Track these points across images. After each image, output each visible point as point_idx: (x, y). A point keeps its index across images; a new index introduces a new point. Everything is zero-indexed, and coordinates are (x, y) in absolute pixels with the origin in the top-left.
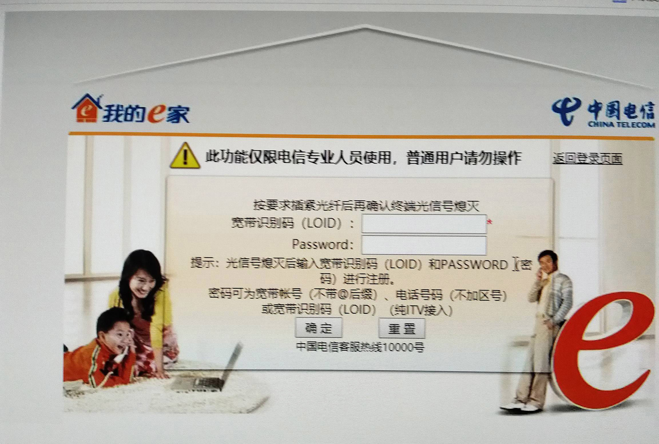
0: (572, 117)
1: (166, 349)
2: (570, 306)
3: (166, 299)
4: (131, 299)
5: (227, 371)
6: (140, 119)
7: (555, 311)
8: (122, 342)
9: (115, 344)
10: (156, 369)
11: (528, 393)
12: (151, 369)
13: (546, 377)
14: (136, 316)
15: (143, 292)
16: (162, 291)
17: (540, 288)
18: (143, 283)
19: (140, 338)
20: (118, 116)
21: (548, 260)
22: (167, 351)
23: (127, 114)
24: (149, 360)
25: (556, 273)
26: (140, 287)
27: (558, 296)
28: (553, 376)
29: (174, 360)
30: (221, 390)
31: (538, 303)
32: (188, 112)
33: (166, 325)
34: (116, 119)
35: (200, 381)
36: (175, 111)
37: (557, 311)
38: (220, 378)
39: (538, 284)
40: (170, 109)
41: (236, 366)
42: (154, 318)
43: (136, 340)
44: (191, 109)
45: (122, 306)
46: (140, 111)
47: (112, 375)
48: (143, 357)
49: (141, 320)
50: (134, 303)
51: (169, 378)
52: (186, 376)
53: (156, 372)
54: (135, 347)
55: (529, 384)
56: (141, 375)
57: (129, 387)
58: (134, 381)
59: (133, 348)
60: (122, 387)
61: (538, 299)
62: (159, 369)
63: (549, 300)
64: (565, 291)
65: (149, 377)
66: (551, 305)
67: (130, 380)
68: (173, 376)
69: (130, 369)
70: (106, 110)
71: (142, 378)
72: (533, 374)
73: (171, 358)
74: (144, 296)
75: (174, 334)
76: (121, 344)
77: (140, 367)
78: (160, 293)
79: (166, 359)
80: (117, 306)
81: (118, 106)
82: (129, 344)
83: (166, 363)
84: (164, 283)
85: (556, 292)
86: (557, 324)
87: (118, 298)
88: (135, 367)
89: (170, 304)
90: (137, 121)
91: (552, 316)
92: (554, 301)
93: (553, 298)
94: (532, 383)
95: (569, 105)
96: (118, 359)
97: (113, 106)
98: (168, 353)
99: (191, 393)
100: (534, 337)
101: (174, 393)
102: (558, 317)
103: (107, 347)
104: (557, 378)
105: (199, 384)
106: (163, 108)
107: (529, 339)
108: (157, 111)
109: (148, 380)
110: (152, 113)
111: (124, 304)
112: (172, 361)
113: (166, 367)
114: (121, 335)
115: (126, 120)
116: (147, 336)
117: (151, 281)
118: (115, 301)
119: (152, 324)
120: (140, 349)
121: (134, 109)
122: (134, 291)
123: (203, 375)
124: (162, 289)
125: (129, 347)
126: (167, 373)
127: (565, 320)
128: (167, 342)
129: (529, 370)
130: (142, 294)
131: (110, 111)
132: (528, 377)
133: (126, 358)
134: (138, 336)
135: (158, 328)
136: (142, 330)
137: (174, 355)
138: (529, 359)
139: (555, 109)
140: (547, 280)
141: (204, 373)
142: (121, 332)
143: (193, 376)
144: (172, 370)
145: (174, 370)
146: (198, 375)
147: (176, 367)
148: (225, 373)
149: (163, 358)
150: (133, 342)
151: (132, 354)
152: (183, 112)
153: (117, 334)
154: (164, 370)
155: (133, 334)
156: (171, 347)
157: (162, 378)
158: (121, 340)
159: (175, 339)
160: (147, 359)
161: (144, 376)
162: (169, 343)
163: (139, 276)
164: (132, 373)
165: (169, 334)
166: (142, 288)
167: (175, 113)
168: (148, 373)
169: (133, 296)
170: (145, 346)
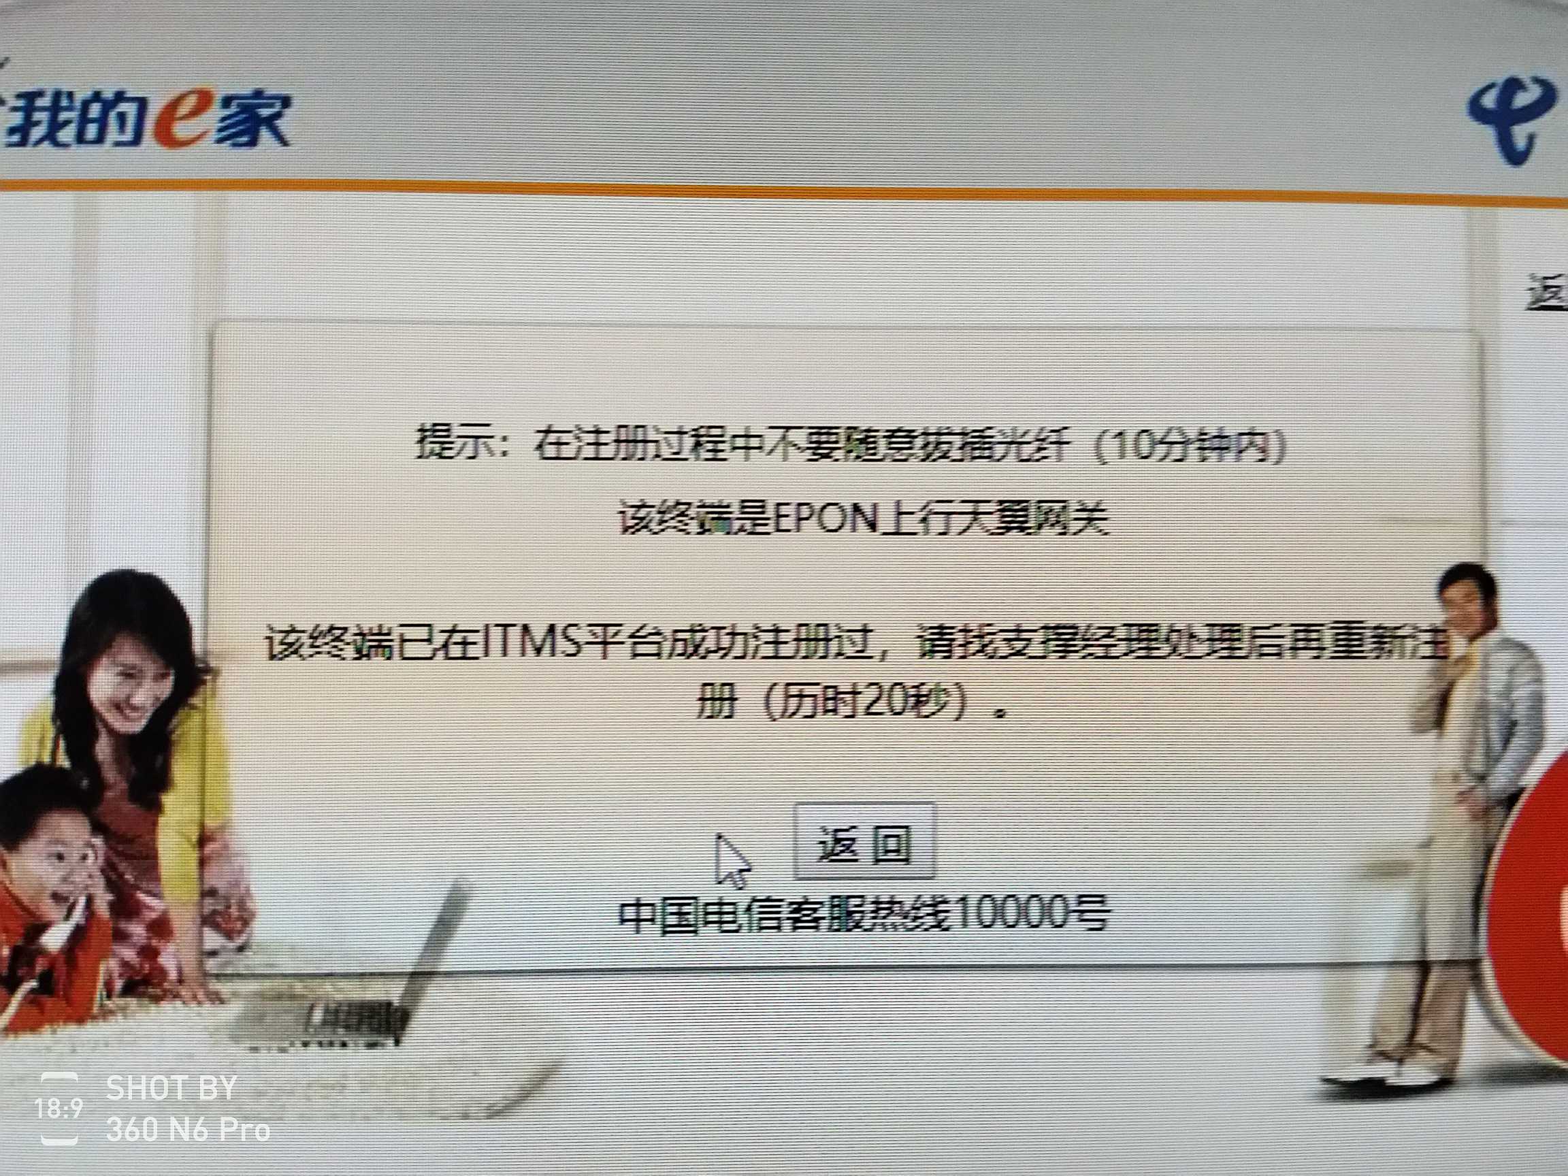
0: (1531, 139)
1: (210, 904)
2: (1536, 745)
3: (210, 737)
4: (95, 735)
5: (419, 977)
6: (128, 136)
7: (1492, 759)
8: (65, 880)
9: (41, 888)
10: (180, 971)
11: (1407, 1026)
12: (163, 972)
13: (1464, 973)
14: (110, 794)
15: (132, 714)
16: (193, 707)
17: (1444, 685)
18: (133, 682)
19: (122, 866)
20: (55, 126)
21: (1467, 595)
22: (214, 912)
23: (84, 120)
24: (154, 942)
25: (1493, 637)
26: (122, 696)
27: (1500, 711)
28: (1487, 969)
29: (239, 941)
30: (397, 1043)
31: (1440, 735)
32: (287, 111)
33: (210, 823)
34: (51, 137)
35: (327, 1011)
36: (244, 109)
37: (1497, 760)
38: (396, 1002)
40: (227, 102)
41: (447, 963)
42: (168, 800)
43: (114, 877)
44: (295, 102)
45: (64, 762)
46: (130, 109)
47: (32, 991)
48: (137, 930)
49: (128, 807)
50: (103, 749)
51: (222, 1002)
52: (279, 997)
53: (180, 981)
54: (110, 897)
55: (1411, 999)
56: (129, 990)
57: (92, 1031)
58: (106, 1014)
59: (103, 900)
60: (69, 1032)
61: (1439, 721)
62: (190, 969)
63: (1475, 725)
64: (1522, 693)
65: (157, 999)
66: (1480, 740)
67: (95, 1010)
68: (235, 994)
69: (95, 973)
70: (15, 109)
71: (132, 1002)
72: (1424, 967)
73: (229, 935)
74: (136, 725)
75: (237, 855)
76: (64, 889)
77: (125, 964)
78: (188, 716)
79: (213, 939)
80: (46, 759)
81: (57, 95)
82: (87, 887)
83: (213, 953)
84: (204, 682)
85: (1492, 699)
86: (1500, 802)
87: (50, 733)
88: (109, 966)
89: (223, 753)
90: (118, 144)
91: (1482, 778)
92: (1487, 731)
93: (1485, 717)
94: (1420, 995)
95: (1521, 100)
96: (55, 939)
97: (40, 94)
98: (219, 919)
99: (297, 1054)
100: (1427, 844)
101: (239, 1051)
102: (1500, 780)
103: (18, 901)
104: (1499, 976)
105: (325, 1023)
106: (205, 100)
107: (1410, 855)
108: (183, 110)
109: (153, 1008)
110: (170, 113)
111: (70, 752)
112: (232, 945)
113: (211, 965)
114: (60, 857)
115: (80, 139)
116: (147, 861)
117: (160, 677)
118: (41, 742)
119: (162, 820)
120: (125, 907)
121: (108, 106)
122: (102, 710)
123: (340, 990)
124: (196, 701)
125: (90, 900)
126: (215, 986)
127: (1522, 790)
128: (212, 881)
129: (1411, 955)
130: (127, 718)
131: (29, 110)
132: (1408, 978)
133: (78, 936)
134: (115, 860)
135: (182, 834)
136: (131, 841)
137: (239, 925)
138: (1414, 917)
139: (1477, 111)
140: (1464, 660)
141: (343, 984)
142: (60, 849)
143: (303, 997)
144: (232, 975)
145: (239, 976)
146: (320, 992)
147: (247, 966)
148: (410, 982)
149: (201, 934)
150: (100, 882)
151: (99, 920)
152: (271, 110)
153: (50, 855)
154: (206, 975)
155: (101, 853)
156: (227, 898)
157: (200, 1003)
158: (60, 874)
159: (241, 870)
160: (149, 938)
161: (140, 995)
162: (221, 884)
163: (121, 658)
164: (100, 985)
165: (220, 855)
166: (129, 697)
167: (244, 116)
168: (154, 986)
169: (100, 726)
170: (141, 896)
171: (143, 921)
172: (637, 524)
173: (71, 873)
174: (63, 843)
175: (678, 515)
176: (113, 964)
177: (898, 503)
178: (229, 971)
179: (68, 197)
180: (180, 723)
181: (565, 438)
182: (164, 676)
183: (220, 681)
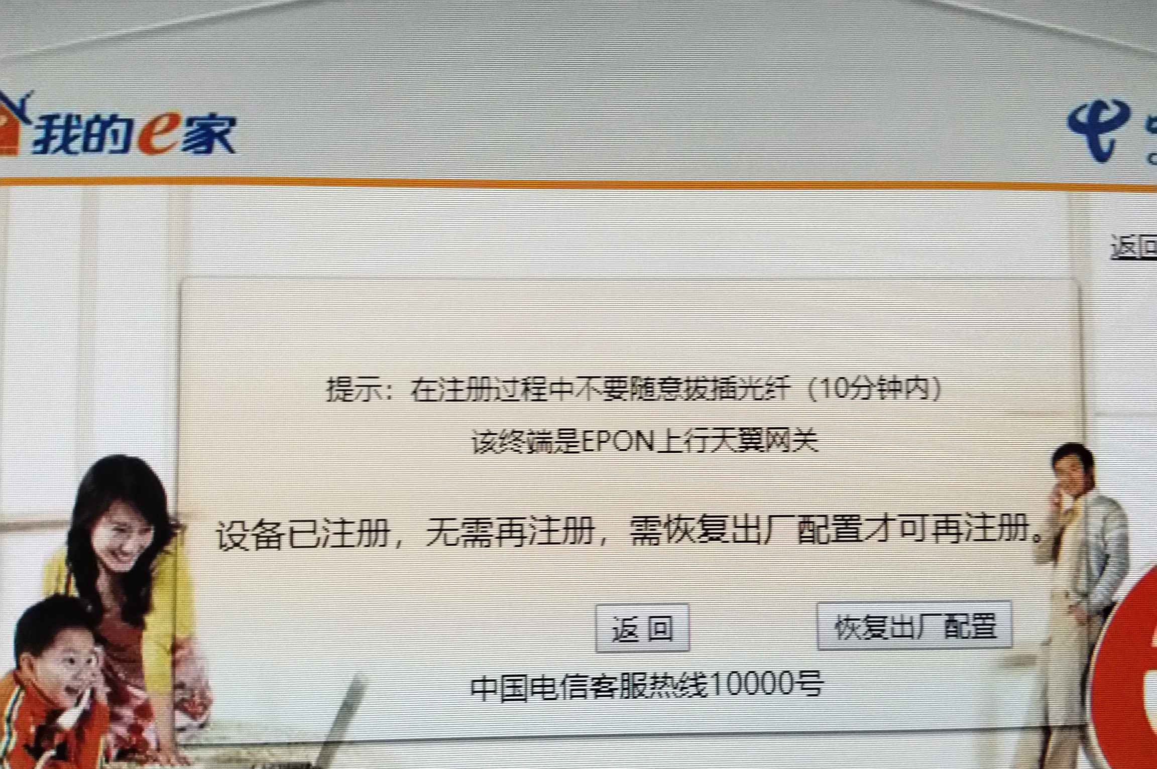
0: (1112, 143)
1: (179, 694)
2: (1123, 571)
3: (179, 574)
4: (96, 574)
5: (329, 745)
6: (120, 146)
7: (1092, 582)
8: (75, 677)
9: (59, 683)
10: (158, 743)
12: (146, 743)
13: (1075, 735)
14: (107, 616)
15: (125, 558)
16: (168, 553)
17: (1057, 530)
18: (124, 535)
19: (117, 667)
20: (68, 139)
21: (1073, 466)
22: (183, 700)
23: (88, 135)
24: (140, 722)
25: (1091, 495)
26: (116, 545)
27: (1098, 548)
28: (1092, 732)
29: (201, 720)
31: (1055, 565)
32: (234, 129)
33: (180, 636)
34: (65, 147)
36: (203, 127)
37: (1097, 582)
38: (314, 763)
39: (1052, 521)
40: (190, 122)
41: (351, 734)
42: (149, 619)
43: (110, 675)
44: (239, 122)
45: (74, 593)
46: (121, 127)
47: (52, 758)
48: (127, 713)
49: (121, 625)
50: (103, 583)
52: (230, 760)
53: (158, 750)
54: (108, 690)
55: (1038, 754)
56: (121, 757)
59: (103, 692)
61: (1055, 555)
62: (165, 741)
63: (1080, 558)
64: (1113, 534)
65: (141, 763)
66: (1084, 568)
68: (198, 759)
69: (97, 744)
70: (38, 127)
72: (1047, 730)
73: (193, 716)
74: (126, 566)
75: (201, 658)
76: (75, 684)
77: (119, 738)
78: (164, 560)
79: (182, 719)
80: (62, 591)
81: (69, 117)
82: (91, 683)
84: (175, 535)
85: (1092, 539)
86: (1098, 613)
87: (65, 572)
88: (107, 740)
89: (189, 586)
90: (112, 152)
91: (1085, 595)
92: (1088, 561)
93: (1087, 553)
94: (1044, 751)
95: (1105, 116)
96: (68, 720)
97: (57, 116)
98: (186, 705)
100: (1047, 643)
102: (1098, 597)
103: (41, 692)
104: (1099, 736)
106: (174, 120)
107: (1036, 650)
108: (159, 127)
110: (149, 131)
111: (78, 586)
112: (195, 723)
113: (181, 738)
114: (72, 661)
115: (86, 148)
116: (135, 664)
117: (144, 531)
118: (58, 579)
119: (145, 634)
120: (118, 696)
121: (105, 125)
122: (102, 555)
123: (273, 755)
124: (169, 548)
125: (93, 692)
127: (1114, 604)
128: (181, 678)
129: (1038, 722)
130: (120, 561)
131: (49, 128)
132: (1036, 739)
133: (85, 718)
134: (111, 663)
135: (160, 645)
136: (123, 650)
137: (200, 709)
138: (1038, 696)
139: (1074, 124)
140: (1072, 511)
141: (275, 750)
142: (72, 655)
143: (247, 760)
144: (196, 745)
145: (201, 746)
146: (259, 756)
147: (207, 739)
148: (323, 749)
149: (173, 715)
150: (101, 678)
151: (100, 706)
152: (222, 127)
153: (65, 660)
154: (177, 745)
155: (101, 658)
156: (192, 690)
157: (172, 765)
158: (73, 673)
159: (202, 669)
160: (136, 719)
161: (130, 760)
162: (187, 680)
163: (115, 518)
164: (101, 753)
165: (187, 659)
166: (121, 546)
167: (203, 132)
168: (139, 753)
169: (100, 566)
170: (130, 689)
171: (131, 707)
172: (485, 447)
173: (79, 673)
174: (74, 651)
175: (514, 440)
176: (110, 737)
177: (669, 430)
178: (194, 742)
179: (77, 189)
180: (159, 564)
181: (432, 386)
182: (147, 530)
183: (187, 534)
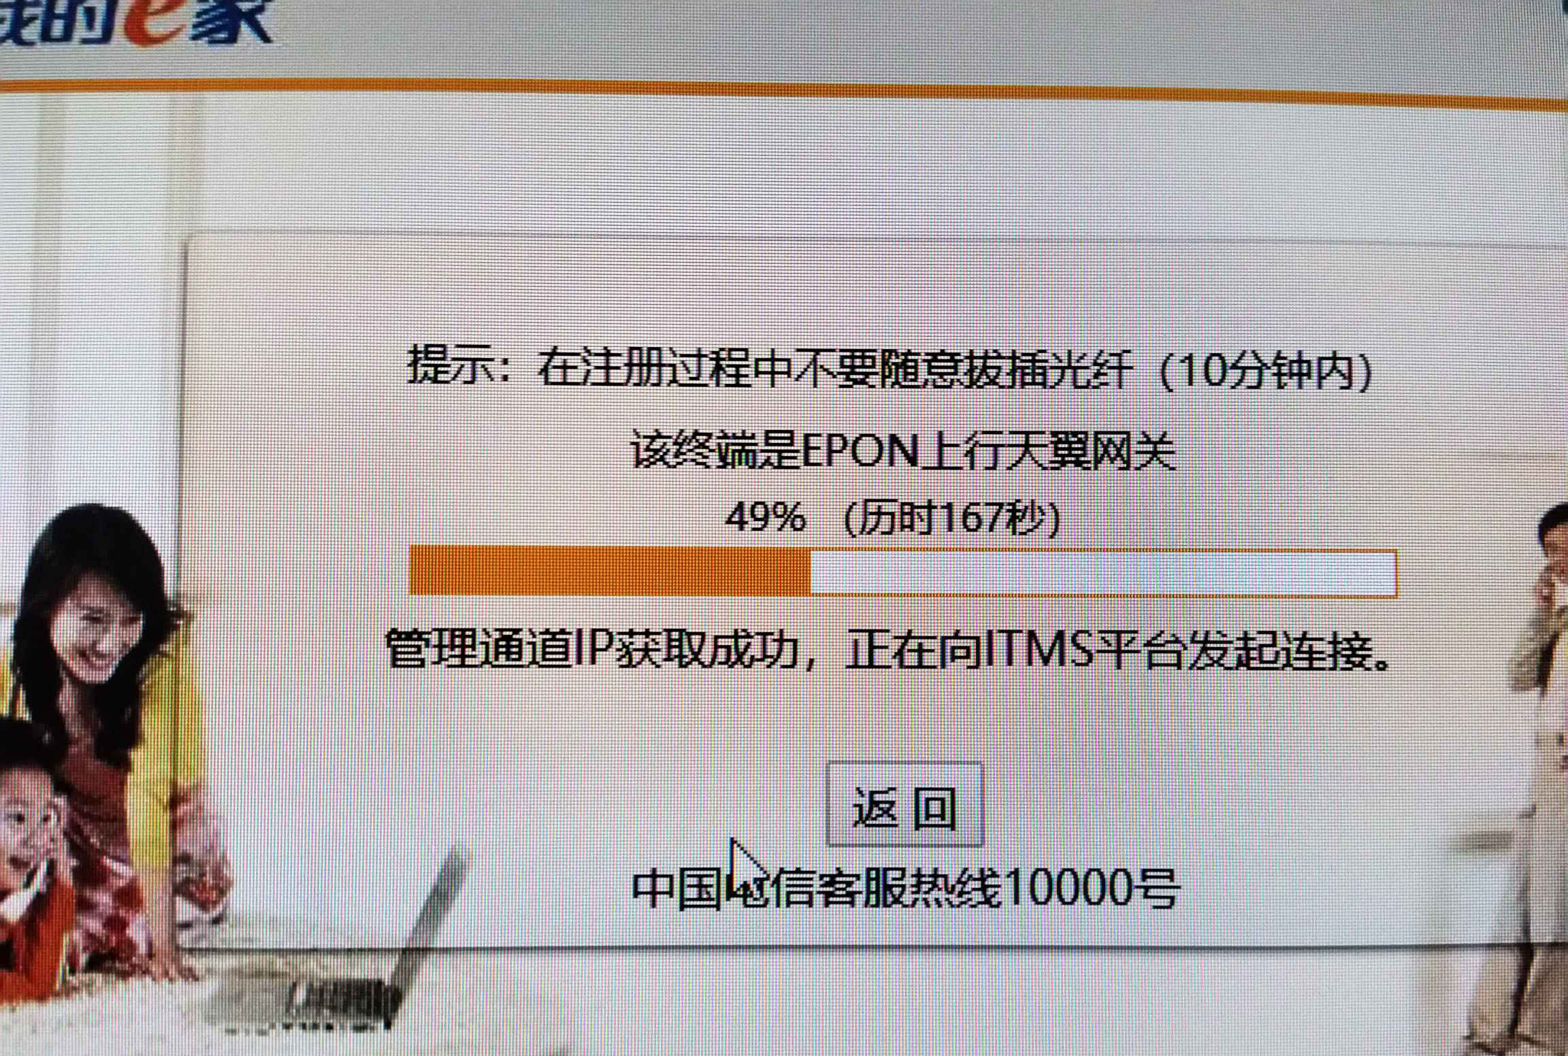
1: (182, 871)
3: (182, 688)
4: (59, 686)
5: (412, 954)
6: (97, 32)
8: (25, 843)
10: (150, 945)
11: (1508, 1016)
12: (131, 946)
14: (74, 750)
15: (100, 662)
16: (164, 655)
17: (1547, 638)
18: (99, 627)
19: (87, 829)
20: (19, 23)
22: (187, 881)
23: (49, 16)
24: (122, 913)
26: (87, 642)
29: (215, 911)
30: (388, 1026)
31: (1543, 693)
33: (183, 782)
34: (14, 35)
35: (310, 990)
38: (387, 981)
39: (1539, 624)
42: (137, 756)
43: (77, 838)
48: (104, 899)
49: (94, 765)
50: (67, 700)
51: (196, 979)
52: (258, 974)
53: (150, 955)
54: (74, 862)
55: (1512, 986)
56: (93, 966)
57: (53, 1010)
58: (69, 991)
59: (66, 867)
61: (1542, 678)
62: (161, 944)
65: (124, 975)
67: (58, 986)
68: (209, 971)
69: (58, 946)
71: (98, 978)
73: (204, 906)
74: (103, 676)
75: (212, 817)
76: (25, 853)
77: (90, 936)
78: (159, 665)
79: (185, 910)
80: (5, 711)
82: (48, 851)
83: (187, 925)
84: (176, 627)
87: (9, 681)
88: (75, 937)
89: (197, 706)
90: (85, 41)
94: (1522, 982)
96: (13, 908)
98: (193, 889)
99: (278, 1037)
100: (1530, 814)
101: (215, 1033)
105: (307, 1003)
107: (1509, 824)
109: (121, 985)
112: (206, 917)
113: (184, 938)
114: (20, 818)
115: (46, 36)
116: (115, 824)
117: (128, 622)
119: (130, 778)
120: (90, 873)
122: (65, 657)
123: (324, 968)
124: (168, 647)
125: (52, 866)
126: (188, 961)
128: (184, 846)
129: (1512, 935)
130: (92, 666)
132: (1509, 962)
133: (39, 905)
135: (155, 796)
136: (96, 802)
137: (214, 895)
138: (1513, 896)
141: (328, 960)
142: (20, 809)
143: (284, 975)
144: (207, 950)
145: (215, 950)
146: (303, 969)
147: (223, 940)
148: (401, 960)
149: (173, 904)
150: (63, 846)
151: (62, 888)
152: (251, 4)
153: (9, 816)
154: (178, 948)
155: (64, 815)
156: (201, 865)
157: (171, 980)
158: (23, 835)
159: (217, 834)
160: (117, 908)
161: (108, 972)
162: (195, 851)
163: (86, 601)
164: (63, 960)
165: (193, 818)
166: (94, 644)
167: (223, 9)
168: (121, 961)
169: (63, 675)
170: (108, 862)
171: (107, 890)
172: (651, 457)
173: (32, 834)
174: (24, 803)
175: (696, 447)
176: (77, 936)
177: (940, 434)
178: (203, 945)
179: (33, 98)
180: (152, 671)
181: (571, 361)
182: (133, 621)
183: (194, 626)
